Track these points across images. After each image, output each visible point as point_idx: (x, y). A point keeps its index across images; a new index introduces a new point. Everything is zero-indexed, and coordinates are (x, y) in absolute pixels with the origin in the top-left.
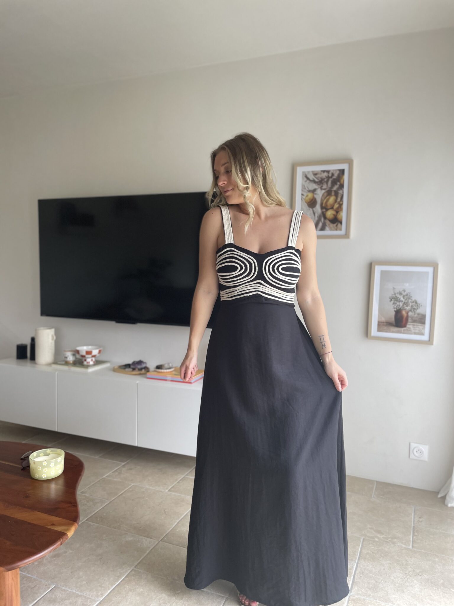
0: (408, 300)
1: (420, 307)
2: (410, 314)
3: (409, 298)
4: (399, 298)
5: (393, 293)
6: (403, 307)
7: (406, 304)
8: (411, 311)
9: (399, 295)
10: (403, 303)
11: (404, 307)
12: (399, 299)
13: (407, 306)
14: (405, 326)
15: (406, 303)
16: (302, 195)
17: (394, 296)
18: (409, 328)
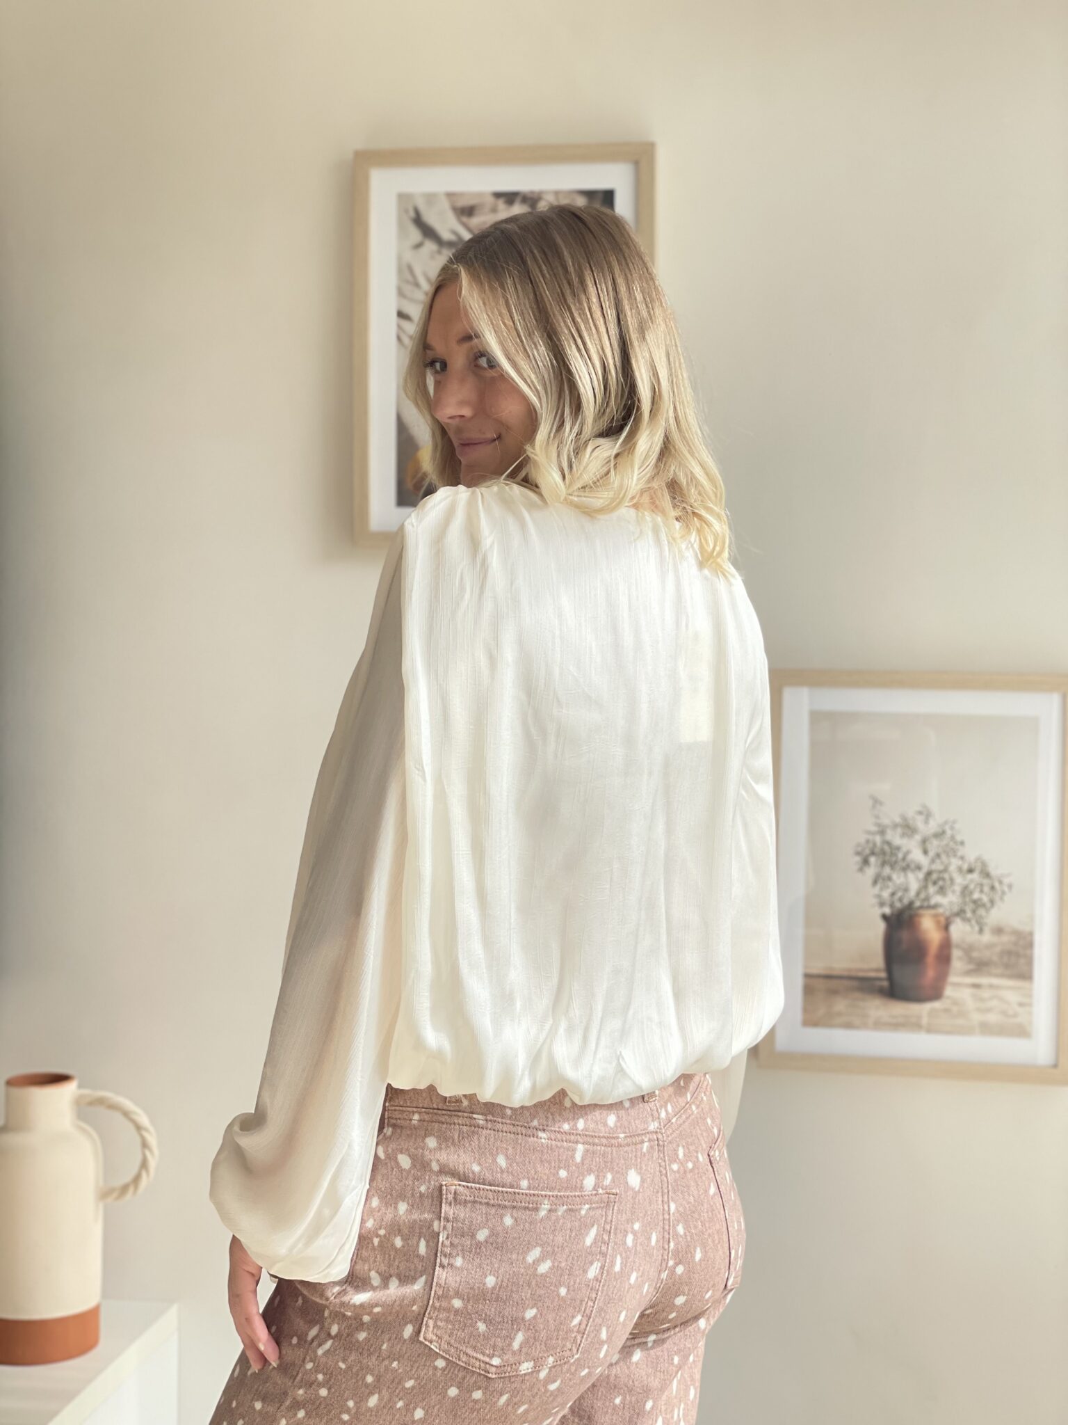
0: (944, 857)
1: (1003, 893)
2: (958, 930)
3: (954, 853)
4: (904, 849)
5: (874, 829)
6: (922, 896)
7: (935, 883)
8: (960, 913)
9: (903, 835)
10: (921, 875)
11: (927, 899)
12: (900, 855)
13: (942, 891)
14: (935, 994)
15: (934, 876)
16: (401, 315)
17: (878, 839)
18: (955, 1002)
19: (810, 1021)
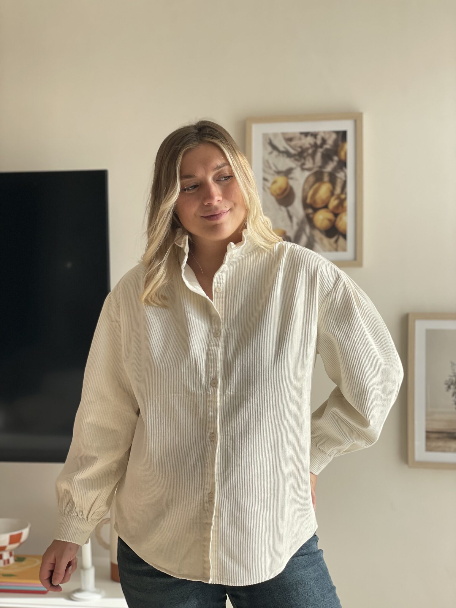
17: (454, 378)
19: (429, 449)
